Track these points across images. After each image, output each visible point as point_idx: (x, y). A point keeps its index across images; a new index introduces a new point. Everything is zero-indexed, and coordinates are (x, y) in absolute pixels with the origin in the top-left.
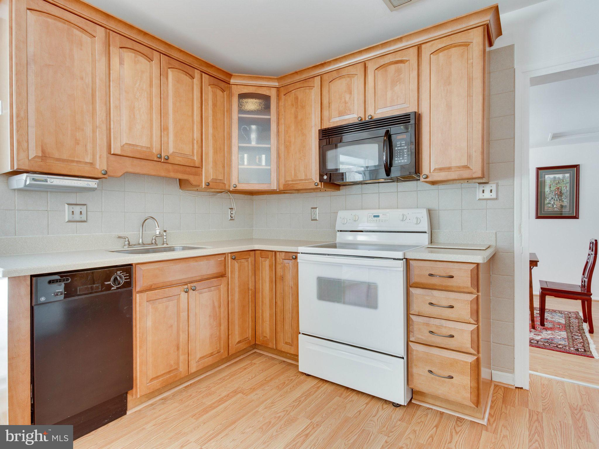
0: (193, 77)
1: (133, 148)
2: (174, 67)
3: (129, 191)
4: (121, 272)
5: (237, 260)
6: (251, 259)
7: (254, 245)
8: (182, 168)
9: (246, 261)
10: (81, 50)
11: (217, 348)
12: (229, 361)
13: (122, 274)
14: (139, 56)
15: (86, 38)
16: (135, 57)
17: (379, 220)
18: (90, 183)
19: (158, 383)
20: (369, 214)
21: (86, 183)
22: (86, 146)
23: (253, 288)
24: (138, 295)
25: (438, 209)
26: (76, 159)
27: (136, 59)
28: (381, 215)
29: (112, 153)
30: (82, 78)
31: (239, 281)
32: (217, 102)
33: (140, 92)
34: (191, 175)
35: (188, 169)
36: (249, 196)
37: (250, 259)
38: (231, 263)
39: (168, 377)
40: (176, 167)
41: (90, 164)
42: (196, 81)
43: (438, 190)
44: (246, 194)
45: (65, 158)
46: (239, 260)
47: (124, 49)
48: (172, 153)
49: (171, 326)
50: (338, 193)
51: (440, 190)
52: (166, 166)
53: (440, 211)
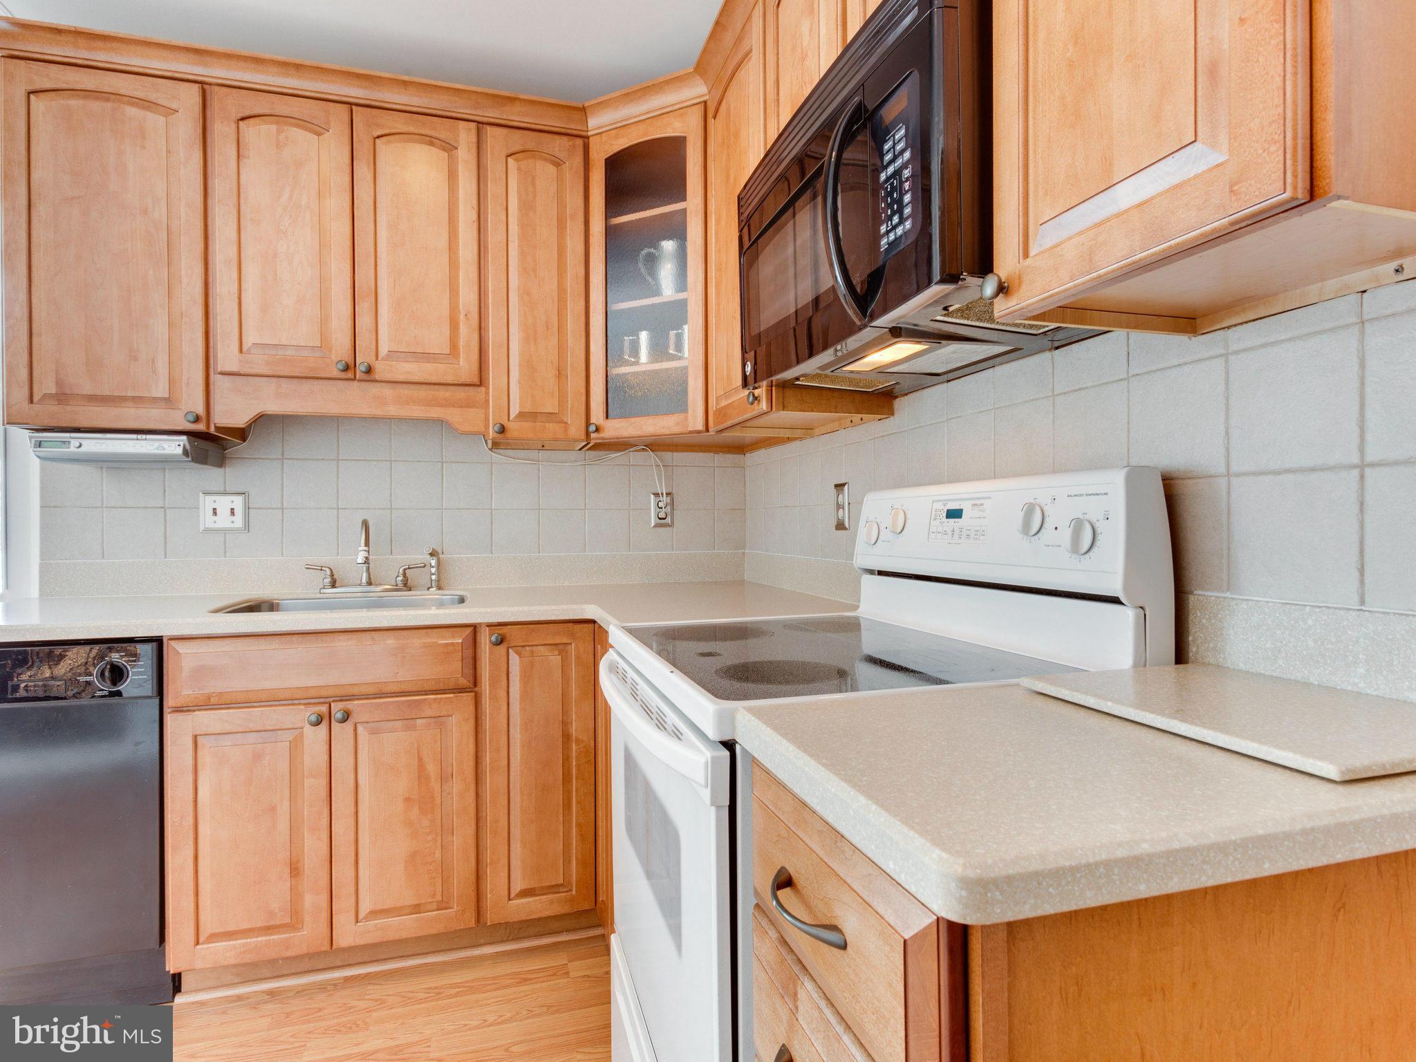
0: (449, 148)
1: (273, 352)
2: (393, 131)
3: (348, 458)
4: (120, 656)
5: (520, 648)
6: (577, 648)
7: (585, 606)
8: (422, 393)
9: (557, 653)
10: (143, 147)
11: (435, 894)
12: (518, 939)
13: (124, 661)
14: (289, 128)
15: (154, 120)
16: (279, 132)
17: (961, 530)
18: (165, 445)
19: (231, 950)
20: (935, 507)
21: (156, 444)
22: (153, 361)
23: (587, 738)
24: (169, 716)
25: (1222, 470)
26: (129, 394)
27: (282, 137)
28: (966, 507)
29: (219, 370)
30: (145, 212)
31: (523, 710)
32: (535, 196)
33: (291, 216)
34: (454, 407)
35: (443, 393)
36: (730, 456)
37: (573, 646)
38: (491, 653)
39: (261, 941)
40: (405, 391)
41: (163, 401)
42: (465, 154)
43: (1226, 356)
44: (716, 452)
45: (107, 393)
46: (527, 648)
47: (252, 121)
48: (387, 355)
49: (273, 809)
50: (890, 424)
51: (1232, 358)
52: (374, 389)
53: (1234, 481)
